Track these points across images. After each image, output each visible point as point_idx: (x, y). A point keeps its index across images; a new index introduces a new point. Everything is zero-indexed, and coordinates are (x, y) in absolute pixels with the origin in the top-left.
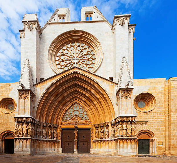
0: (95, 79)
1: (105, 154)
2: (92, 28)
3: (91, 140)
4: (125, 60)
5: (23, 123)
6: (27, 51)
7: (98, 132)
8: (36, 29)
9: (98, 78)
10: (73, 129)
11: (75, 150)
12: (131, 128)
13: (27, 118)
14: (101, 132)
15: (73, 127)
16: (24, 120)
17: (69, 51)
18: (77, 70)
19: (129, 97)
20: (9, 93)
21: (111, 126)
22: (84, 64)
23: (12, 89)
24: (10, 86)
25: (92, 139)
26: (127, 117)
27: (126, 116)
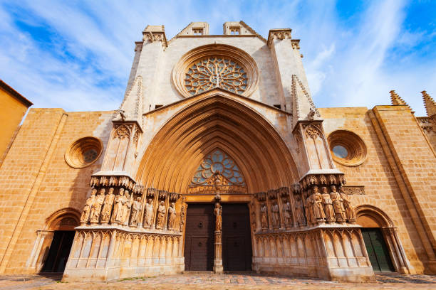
3: (253, 233)
4: (296, 79)
8: (161, 40)
10: (211, 205)
12: (341, 199)
19: (318, 136)
20: (94, 129)
21: (294, 196)
22: (230, 86)
23: (102, 122)
24: (100, 117)
25: (255, 231)
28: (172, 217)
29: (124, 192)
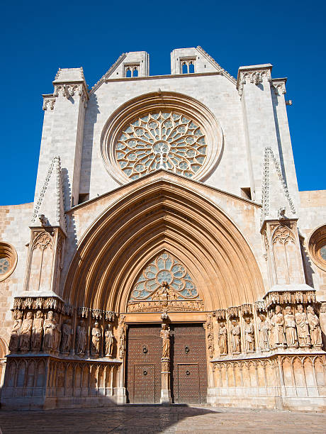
1: (250, 406)
3: (209, 360)
4: (270, 154)
5: (34, 311)
6: (57, 138)
7: (226, 334)
10: (157, 325)
11: (164, 393)
12: (307, 322)
13: (45, 298)
14: (234, 335)
15: (157, 318)
16: (38, 303)
17: (146, 130)
18: (166, 177)
19: (290, 241)
20: (3, 231)
21: (258, 316)
23: (12, 222)
24: (8, 214)
26: (293, 293)
27: (289, 290)
28: (109, 341)
29: (53, 316)
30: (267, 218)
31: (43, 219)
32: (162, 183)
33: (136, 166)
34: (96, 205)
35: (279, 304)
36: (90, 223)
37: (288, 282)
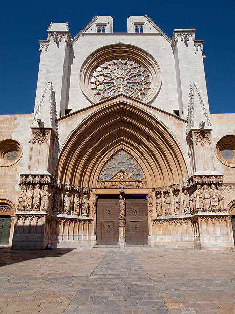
0: (153, 114)
2: (144, 42)
3: (150, 218)
4: (194, 87)
6: (49, 70)
7: (161, 203)
8: (66, 41)
9: (157, 111)
10: (117, 197)
11: (122, 238)
12: (217, 195)
13: (42, 176)
14: (167, 204)
15: (117, 192)
16: (38, 179)
17: (110, 69)
18: (125, 100)
19: (207, 143)
20: (12, 132)
22: (133, 89)
23: (19, 126)
24: (16, 121)
25: (151, 217)
26: (208, 177)
28: (85, 206)
29: (48, 188)
30: (192, 128)
31: (40, 122)
32: (122, 103)
33: (103, 93)
34: (77, 116)
35: (199, 184)
36: (73, 128)
37: (205, 170)
